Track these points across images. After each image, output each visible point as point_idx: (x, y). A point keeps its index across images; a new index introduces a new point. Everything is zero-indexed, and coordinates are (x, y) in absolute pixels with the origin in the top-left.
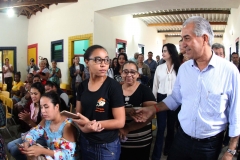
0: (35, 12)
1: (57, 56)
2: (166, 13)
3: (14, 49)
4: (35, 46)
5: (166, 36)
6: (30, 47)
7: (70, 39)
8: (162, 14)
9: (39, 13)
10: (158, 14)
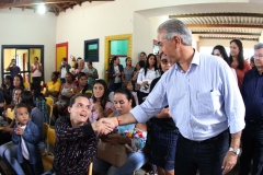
0: (64, 9)
1: (91, 55)
2: (203, 15)
3: (41, 48)
4: (66, 45)
5: (200, 37)
6: (58, 46)
7: (106, 38)
8: (199, 15)
9: (69, 10)
10: (195, 15)
